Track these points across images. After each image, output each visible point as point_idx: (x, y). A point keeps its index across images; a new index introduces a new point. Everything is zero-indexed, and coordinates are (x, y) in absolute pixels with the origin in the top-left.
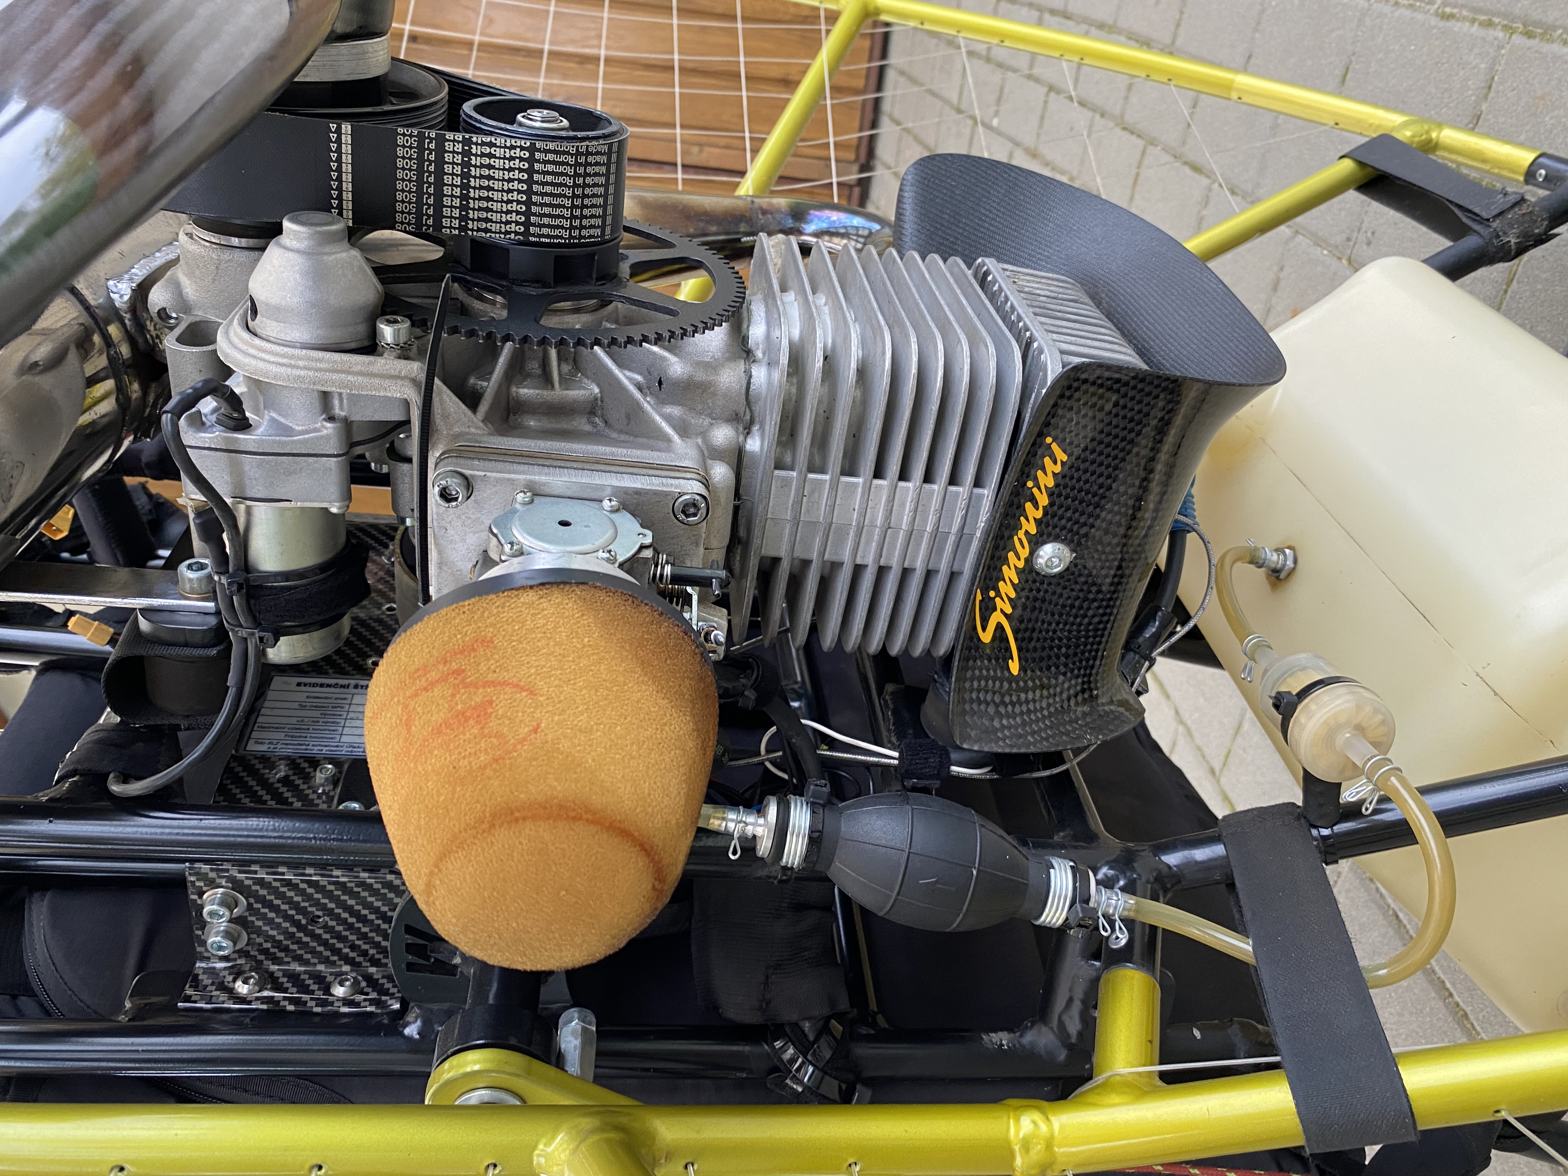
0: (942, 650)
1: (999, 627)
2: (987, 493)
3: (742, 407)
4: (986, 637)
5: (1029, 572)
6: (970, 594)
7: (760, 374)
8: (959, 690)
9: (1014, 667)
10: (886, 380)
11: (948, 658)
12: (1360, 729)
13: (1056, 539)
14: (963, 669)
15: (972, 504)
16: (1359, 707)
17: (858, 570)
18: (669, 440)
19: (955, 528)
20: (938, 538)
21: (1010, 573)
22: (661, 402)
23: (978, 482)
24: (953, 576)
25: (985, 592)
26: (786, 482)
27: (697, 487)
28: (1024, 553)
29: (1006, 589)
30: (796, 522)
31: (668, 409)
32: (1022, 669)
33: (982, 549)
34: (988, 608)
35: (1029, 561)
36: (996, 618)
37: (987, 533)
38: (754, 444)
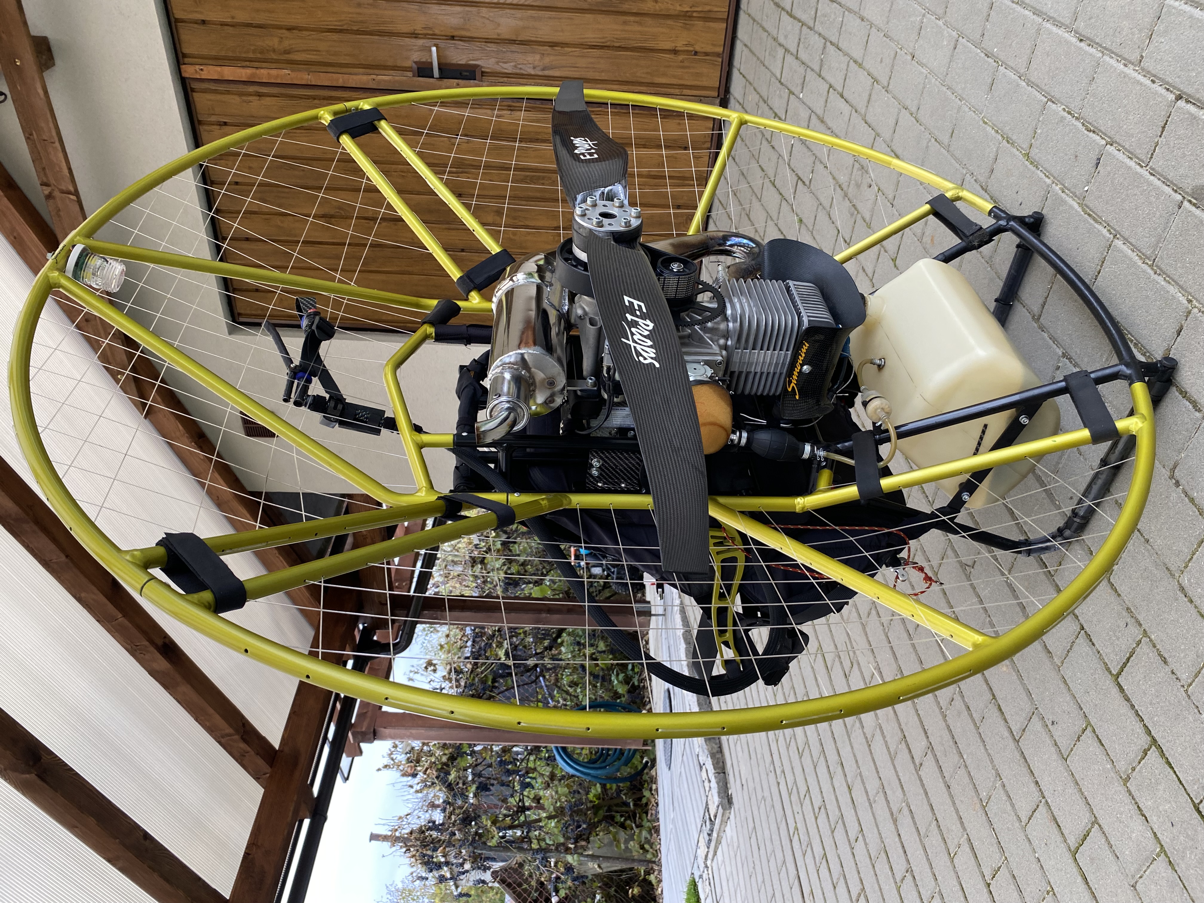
0: (778, 394)
1: (793, 387)
2: (789, 353)
3: (726, 334)
4: (790, 390)
5: (800, 372)
6: (785, 379)
7: (731, 325)
8: (783, 404)
9: (797, 397)
10: (764, 327)
11: (780, 395)
12: (883, 409)
13: (807, 364)
14: (784, 398)
15: (786, 355)
16: (882, 404)
17: (756, 373)
18: (711, 345)
19: (781, 362)
20: (777, 364)
21: (795, 373)
22: (705, 333)
23: (787, 350)
24: (781, 374)
25: (789, 378)
26: (738, 353)
27: (720, 358)
28: (799, 368)
29: (795, 377)
30: (740, 362)
31: (707, 335)
32: (799, 397)
33: (788, 368)
34: (790, 382)
35: (801, 370)
36: (792, 385)
37: (789, 363)
38: (729, 343)
